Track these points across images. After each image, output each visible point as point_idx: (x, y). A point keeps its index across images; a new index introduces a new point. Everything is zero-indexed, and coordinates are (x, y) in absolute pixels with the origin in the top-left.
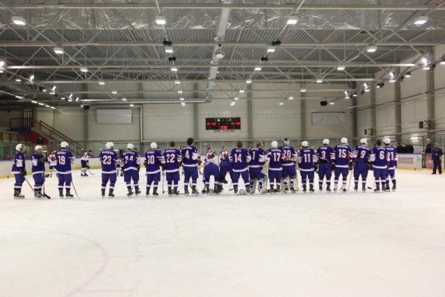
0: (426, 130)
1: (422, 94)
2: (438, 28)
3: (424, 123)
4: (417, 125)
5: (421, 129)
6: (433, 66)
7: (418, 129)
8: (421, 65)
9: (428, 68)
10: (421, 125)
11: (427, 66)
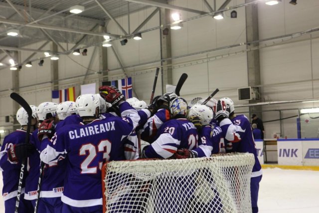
0: (12, 124)
1: (8, 90)
2: (25, 36)
3: (10, 117)
4: (4, 119)
5: (8, 123)
6: (20, 67)
7: (4, 123)
8: (9, 65)
9: (16, 69)
10: (7, 119)
11: (14, 67)
